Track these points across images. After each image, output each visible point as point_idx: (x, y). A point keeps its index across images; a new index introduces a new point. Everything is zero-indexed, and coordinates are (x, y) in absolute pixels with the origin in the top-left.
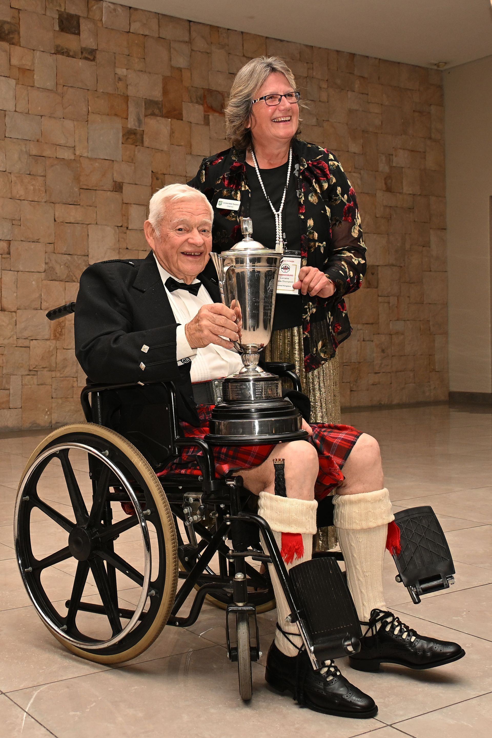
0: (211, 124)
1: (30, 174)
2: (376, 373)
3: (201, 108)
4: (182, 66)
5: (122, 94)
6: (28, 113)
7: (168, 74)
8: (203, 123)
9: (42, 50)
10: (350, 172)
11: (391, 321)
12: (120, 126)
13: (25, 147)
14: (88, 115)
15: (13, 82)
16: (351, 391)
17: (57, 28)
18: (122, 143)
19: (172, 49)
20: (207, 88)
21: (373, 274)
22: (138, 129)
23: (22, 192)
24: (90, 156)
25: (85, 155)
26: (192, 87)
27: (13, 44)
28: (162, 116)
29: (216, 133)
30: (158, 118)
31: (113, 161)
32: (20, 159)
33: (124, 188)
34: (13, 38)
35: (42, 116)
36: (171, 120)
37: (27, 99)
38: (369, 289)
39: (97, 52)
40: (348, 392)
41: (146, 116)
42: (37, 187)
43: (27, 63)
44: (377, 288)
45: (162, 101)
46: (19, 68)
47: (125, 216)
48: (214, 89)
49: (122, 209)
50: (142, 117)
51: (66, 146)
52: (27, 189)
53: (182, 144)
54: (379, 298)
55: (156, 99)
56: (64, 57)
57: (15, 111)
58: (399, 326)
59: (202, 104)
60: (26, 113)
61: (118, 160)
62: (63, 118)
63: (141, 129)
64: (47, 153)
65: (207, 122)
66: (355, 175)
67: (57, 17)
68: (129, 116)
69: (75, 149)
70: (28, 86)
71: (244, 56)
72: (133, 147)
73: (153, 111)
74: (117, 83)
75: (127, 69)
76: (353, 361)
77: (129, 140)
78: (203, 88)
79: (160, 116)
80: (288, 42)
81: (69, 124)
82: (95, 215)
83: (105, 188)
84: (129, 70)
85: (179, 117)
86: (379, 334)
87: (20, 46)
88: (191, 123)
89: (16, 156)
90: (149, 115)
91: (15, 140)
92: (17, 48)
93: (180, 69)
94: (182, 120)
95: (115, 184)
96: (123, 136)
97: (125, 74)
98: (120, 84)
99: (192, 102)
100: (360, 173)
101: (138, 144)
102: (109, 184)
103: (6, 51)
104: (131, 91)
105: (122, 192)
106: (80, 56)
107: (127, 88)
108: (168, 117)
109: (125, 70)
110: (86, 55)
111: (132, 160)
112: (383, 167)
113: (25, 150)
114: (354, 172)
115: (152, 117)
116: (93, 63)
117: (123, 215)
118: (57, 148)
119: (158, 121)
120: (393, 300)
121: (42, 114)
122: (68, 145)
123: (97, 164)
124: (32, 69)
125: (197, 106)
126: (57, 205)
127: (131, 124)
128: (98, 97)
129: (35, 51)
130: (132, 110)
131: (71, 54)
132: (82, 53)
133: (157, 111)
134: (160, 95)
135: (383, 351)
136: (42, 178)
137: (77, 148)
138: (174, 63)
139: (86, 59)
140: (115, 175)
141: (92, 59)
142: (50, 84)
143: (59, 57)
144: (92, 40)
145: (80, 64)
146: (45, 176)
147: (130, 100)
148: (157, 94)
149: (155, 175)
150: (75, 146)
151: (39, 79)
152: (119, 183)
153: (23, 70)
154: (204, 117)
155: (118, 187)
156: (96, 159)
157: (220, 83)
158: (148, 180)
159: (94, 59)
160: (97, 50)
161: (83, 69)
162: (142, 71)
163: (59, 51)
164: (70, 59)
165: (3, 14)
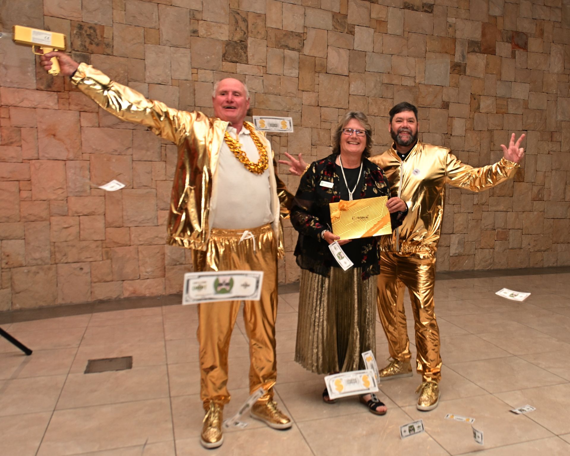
0: (516, 57)
1: (382, 97)
3: (510, 45)
4: (497, 15)
5: (451, 37)
6: (382, 53)
7: (487, 21)
8: (510, 57)
9: (394, 6)
12: (449, 61)
13: (380, 78)
14: (426, 53)
15: (372, 31)
18: (450, 73)
19: (490, 3)
20: (515, 30)
22: (462, 62)
23: (376, 111)
24: (426, 83)
25: (423, 82)
26: (504, 30)
27: (373, 2)
28: (481, 53)
29: (520, 64)
30: (477, 54)
31: (443, 86)
32: (375, 86)
33: (450, 106)
35: (392, 55)
36: (487, 56)
37: (382, 43)
39: (434, 6)
41: (468, 53)
42: (387, 107)
43: (382, 16)
45: (481, 41)
46: (377, 20)
47: (450, 126)
48: (520, 31)
49: (448, 121)
50: (465, 53)
52: (379, 108)
53: (494, 73)
55: (477, 40)
56: (410, 11)
57: (373, 52)
59: (511, 43)
61: (446, 86)
62: (408, 56)
63: (464, 62)
65: (514, 56)
68: (456, 53)
69: (415, 79)
70: (383, 33)
71: (544, 5)
72: (458, 75)
73: (474, 49)
74: (448, 29)
77: (456, 71)
78: (512, 31)
79: (479, 53)
81: (412, 60)
82: (428, 126)
83: (436, 106)
84: (457, 19)
85: (493, 53)
87: (378, 3)
88: (501, 57)
89: (373, 84)
90: (471, 52)
91: (372, 73)
92: (376, 5)
93: (495, 17)
94: (495, 55)
95: (444, 103)
96: (451, 68)
97: (454, 22)
98: (450, 30)
99: (503, 41)
101: (461, 73)
102: (439, 103)
103: (367, 8)
104: (458, 35)
105: (448, 109)
106: (422, 10)
107: (455, 32)
108: (484, 53)
109: (454, 19)
110: (426, 9)
111: (457, 85)
113: (379, 80)
115: (473, 53)
116: (431, 14)
117: (448, 126)
118: (403, 78)
119: (477, 56)
121: (392, 53)
122: (410, 76)
123: (431, 89)
124: (386, 21)
125: (507, 44)
127: (457, 59)
128: (434, 40)
129: (389, 7)
130: (458, 48)
131: (415, 8)
132: (423, 7)
133: (477, 49)
134: (479, 36)
136: (391, 100)
137: (417, 78)
138: (491, 13)
139: (426, 11)
140: (444, 97)
141: (430, 11)
142: (399, 32)
143: (407, 11)
145: (421, 15)
146: (393, 99)
147: (457, 41)
148: (477, 36)
149: (473, 96)
150: (415, 77)
151: (391, 27)
152: (447, 103)
153: (380, 22)
154: (512, 52)
155: (446, 105)
156: (430, 86)
157: (525, 26)
158: (468, 100)
159: (432, 12)
160: (434, 4)
161: (424, 19)
162: (467, 19)
163: (406, 6)
164: (414, 12)
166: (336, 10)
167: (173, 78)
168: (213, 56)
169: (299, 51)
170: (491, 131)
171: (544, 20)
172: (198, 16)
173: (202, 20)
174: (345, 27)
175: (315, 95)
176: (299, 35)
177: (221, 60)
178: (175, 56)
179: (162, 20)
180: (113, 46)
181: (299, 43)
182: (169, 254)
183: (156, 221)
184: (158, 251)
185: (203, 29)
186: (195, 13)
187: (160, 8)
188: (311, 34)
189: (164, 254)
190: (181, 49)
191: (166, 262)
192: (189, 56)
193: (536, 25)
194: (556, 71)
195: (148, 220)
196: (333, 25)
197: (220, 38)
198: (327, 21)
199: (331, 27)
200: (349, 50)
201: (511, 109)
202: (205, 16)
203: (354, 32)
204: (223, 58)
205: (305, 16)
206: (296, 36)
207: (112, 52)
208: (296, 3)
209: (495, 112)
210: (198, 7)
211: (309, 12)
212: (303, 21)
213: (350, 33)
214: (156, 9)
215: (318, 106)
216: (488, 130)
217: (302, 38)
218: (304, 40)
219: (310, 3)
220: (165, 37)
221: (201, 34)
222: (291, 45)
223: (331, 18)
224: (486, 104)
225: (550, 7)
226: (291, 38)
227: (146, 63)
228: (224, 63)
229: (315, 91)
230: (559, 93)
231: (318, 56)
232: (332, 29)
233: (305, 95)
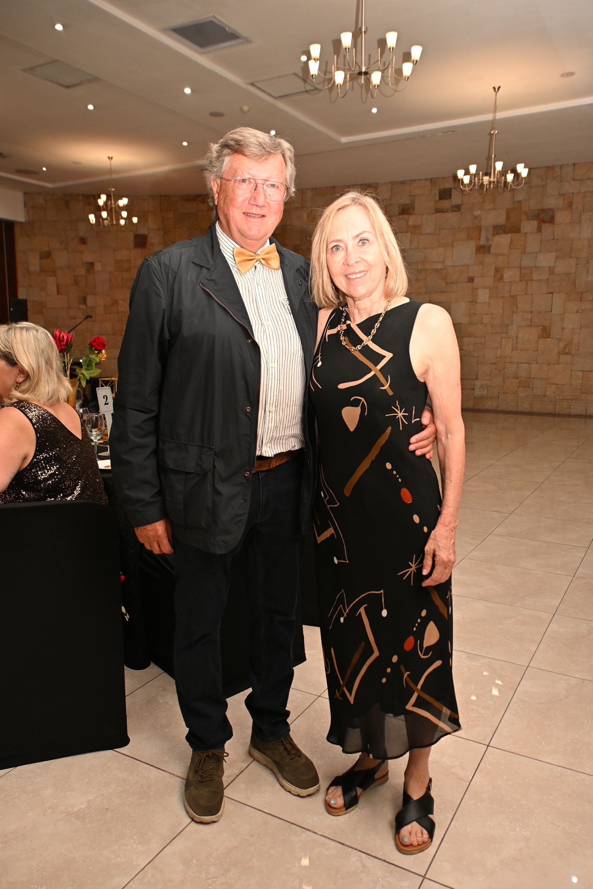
0: (543, 231)
1: (416, 280)
3: (536, 222)
4: (521, 199)
5: (477, 226)
6: (418, 248)
7: (511, 207)
8: (536, 231)
9: (428, 213)
12: (474, 245)
14: (453, 242)
17: (437, 198)
18: (475, 254)
20: (540, 208)
22: (486, 244)
24: (453, 265)
25: (450, 265)
26: (529, 210)
27: (410, 214)
28: (505, 233)
29: (546, 236)
30: (501, 235)
31: (469, 265)
33: (475, 280)
34: (410, 212)
36: (512, 235)
37: (417, 242)
39: (462, 206)
41: (493, 235)
43: (418, 222)
47: (475, 295)
48: (546, 208)
49: (473, 292)
50: (490, 237)
51: (439, 262)
53: (517, 247)
55: (501, 224)
56: (441, 214)
57: (411, 249)
59: (536, 220)
61: (472, 264)
62: (438, 247)
63: (489, 244)
65: (539, 230)
67: (438, 192)
68: (481, 238)
69: (444, 263)
70: (418, 234)
71: (574, 180)
72: (483, 255)
73: (498, 231)
75: (481, 211)
77: (480, 252)
78: (538, 210)
79: (503, 233)
81: (441, 250)
82: (455, 297)
83: (462, 281)
84: (483, 211)
85: (518, 231)
87: (414, 214)
88: (527, 233)
90: (495, 234)
92: (413, 216)
93: (520, 202)
94: (520, 233)
95: (470, 278)
96: (476, 250)
97: (480, 214)
98: (476, 221)
99: (528, 219)
101: (486, 253)
102: (465, 279)
103: (406, 219)
104: (483, 223)
105: (473, 282)
106: (451, 211)
107: (481, 222)
108: (508, 233)
109: (479, 212)
110: (455, 209)
111: (481, 263)
115: (497, 235)
116: (459, 212)
117: (473, 295)
118: (434, 264)
119: (501, 237)
121: (425, 247)
123: (457, 269)
124: (421, 225)
125: (533, 222)
126: (432, 294)
127: (482, 242)
128: (460, 231)
129: (424, 215)
130: (483, 234)
131: (445, 210)
132: (452, 208)
133: (500, 231)
134: (504, 220)
138: (516, 199)
139: (455, 211)
140: (469, 273)
142: (432, 231)
143: (438, 214)
144: (458, 200)
145: (450, 215)
146: (426, 280)
147: (482, 228)
148: (501, 220)
149: (497, 270)
150: (444, 261)
151: (425, 229)
152: (472, 277)
153: (415, 227)
154: (538, 228)
155: (471, 280)
156: (457, 266)
157: (551, 202)
158: (492, 272)
159: (459, 210)
160: (462, 204)
161: (452, 218)
162: (491, 209)
163: (438, 211)
164: (444, 214)
165: (405, 200)
170: (513, 297)
171: (573, 193)
193: (564, 199)
194: (585, 237)
201: (535, 277)
209: (518, 280)
216: (510, 296)
224: (508, 275)
225: (581, 180)
230: (590, 256)
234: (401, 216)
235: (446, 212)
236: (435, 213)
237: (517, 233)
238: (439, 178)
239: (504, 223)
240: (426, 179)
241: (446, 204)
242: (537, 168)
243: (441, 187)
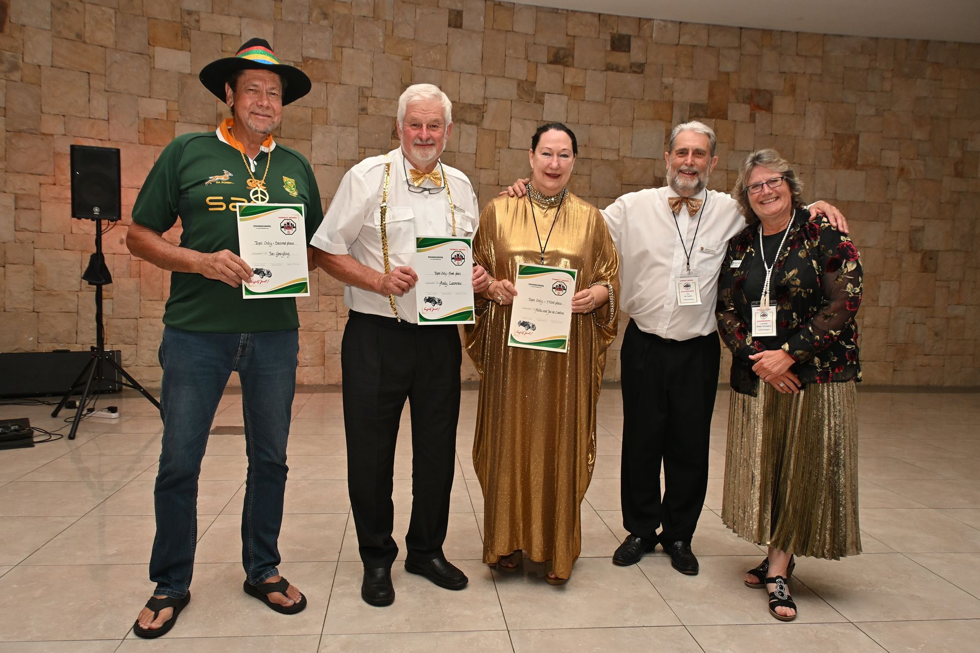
0: (757, 121)
2: (925, 355)
3: (748, 106)
4: (730, 71)
5: (667, 100)
6: (578, 123)
7: (715, 79)
8: (748, 120)
9: (593, 68)
10: (912, 159)
11: (949, 306)
12: (664, 129)
14: (633, 121)
15: (565, 98)
16: (895, 370)
17: (609, 48)
18: (665, 144)
19: (720, 56)
20: (755, 88)
21: (931, 259)
24: (633, 156)
25: (629, 155)
26: (739, 88)
27: (567, 66)
29: (762, 129)
31: (655, 159)
34: (567, 61)
35: (590, 125)
36: (715, 121)
37: (577, 111)
38: (924, 274)
39: (646, 65)
40: (891, 370)
42: (582, 185)
43: (578, 81)
44: (935, 272)
45: (707, 104)
46: (572, 86)
48: (762, 88)
51: (611, 149)
53: (725, 141)
54: (937, 282)
55: (701, 102)
56: (614, 73)
58: (959, 310)
59: (749, 104)
60: (576, 123)
62: (610, 125)
64: (592, 156)
65: (753, 120)
66: (918, 161)
67: (610, 38)
68: (673, 119)
69: (619, 152)
70: (579, 100)
71: (797, 55)
73: (697, 113)
74: (664, 92)
75: (674, 78)
76: (899, 342)
78: (751, 89)
79: (704, 117)
80: (848, 36)
81: (615, 130)
83: (645, 183)
84: (675, 79)
85: (724, 116)
86: (933, 317)
87: (574, 67)
88: (736, 121)
92: (571, 69)
93: (728, 74)
94: (727, 119)
95: (656, 179)
97: (672, 82)
98: (666, 92)
99: (738, 102)
100: (924, 160)
102: (649, 179)
103: (560, 73)
104: (677, 97)
106: (629, 71)
107: (673, 94)
108: (712, 118)
109: (671, 79)
110: (635, 69)
112: (955, 152)
114: (917, 159)
116: (641, 75)
118: (603, 151)
120: (954, 286)
121: (590, 123)
122: (612, 148)
123: (639, 163)
124: (584, 85)
125: (743, 106)
126: (600, 200)
128: (644, 105)
129: (587, 70)
130: (676, 113)
131: (620, 69)
132: (631, 67)
133: (701, 114)
134: (705, 98)
135: (936, 334)
136: (587, 177)
137: (621, 150)
138: (722, 69)
139: (635, 72)
140: (656, 171)
141: (640, 72)
142: (599, 97)
143: (610, 73)
144: (641, 55)
145: (629, 77)
146: (590, 175)
147: (675, 105)
148: (703, 98)
150: (619, 148)
151: (589, 94)
152: (660, 178)
153: (575, 88)
154: (751, 115)
156: (638, 159)
157: (769, 82)
159: (642, 72)
160: (646, 63)
161: (631, 81)
162: (688, 78)
163: (610, 68)
164: (619, 74)
165: (559, 41)
166: (522, 77)
167: (339, 158)
168: (382, 134)
169: (477, 124)
171: (796, 73)
172: (368, 93)
173: (372, 97)
174: (533, 97)
175: (496, 172)
176: (477, 107)
177: (390, 137)
178: (342, 135)
179: (330, 99)
180: (281, 128)
181: (478, 116)
182: (329, 342)
183: (316, 307)
184: (318, 337)
185: (372, 106)
186: (364, 90)
187: (328, 87)
188: (492, 105)
189: (324, 342)
190: (348, 128)
191: (326, 350)
192: (356, 135)
193: (785, 79)
194: (813, 136)
195: (309, 305)
196: (518, 94)
197: (389, 115)
198: (512, 90)
199: (515, 97)
200: (537, 121)
202: (375, 92)
203: (543, 101)
204: (393, 136)
205: (486, 85)
206: (475, 108)
207: (280, 134)
208: (476, 72)
210: (368, 84)
211: (491, 81)
212: (483, 92)
213: (538, 102)
214: (324, 89)
215: (498, 185)
217: (482, 110)
218: (483, 113)
219: (491, 72)
220: (332, 116)
221: (370, 111)
222: (468, 119)
223: (516, 86)
225: (806, 57)
226: (469, 111)
227: (313, 143)
228: (393, 141)
229: (495, 168)
230: (817, 163)
231: (499, 129)
232: (517, 99)
233: (483, 173)
234: (552, 66)
235: (622, 72)
236: (606, 70)
237: (722, 119)
238: (610, 16)
239: (706, 102)
240: (592, 13)
241: (621, 59)
242: (751, 29)
243: (615, 31)
